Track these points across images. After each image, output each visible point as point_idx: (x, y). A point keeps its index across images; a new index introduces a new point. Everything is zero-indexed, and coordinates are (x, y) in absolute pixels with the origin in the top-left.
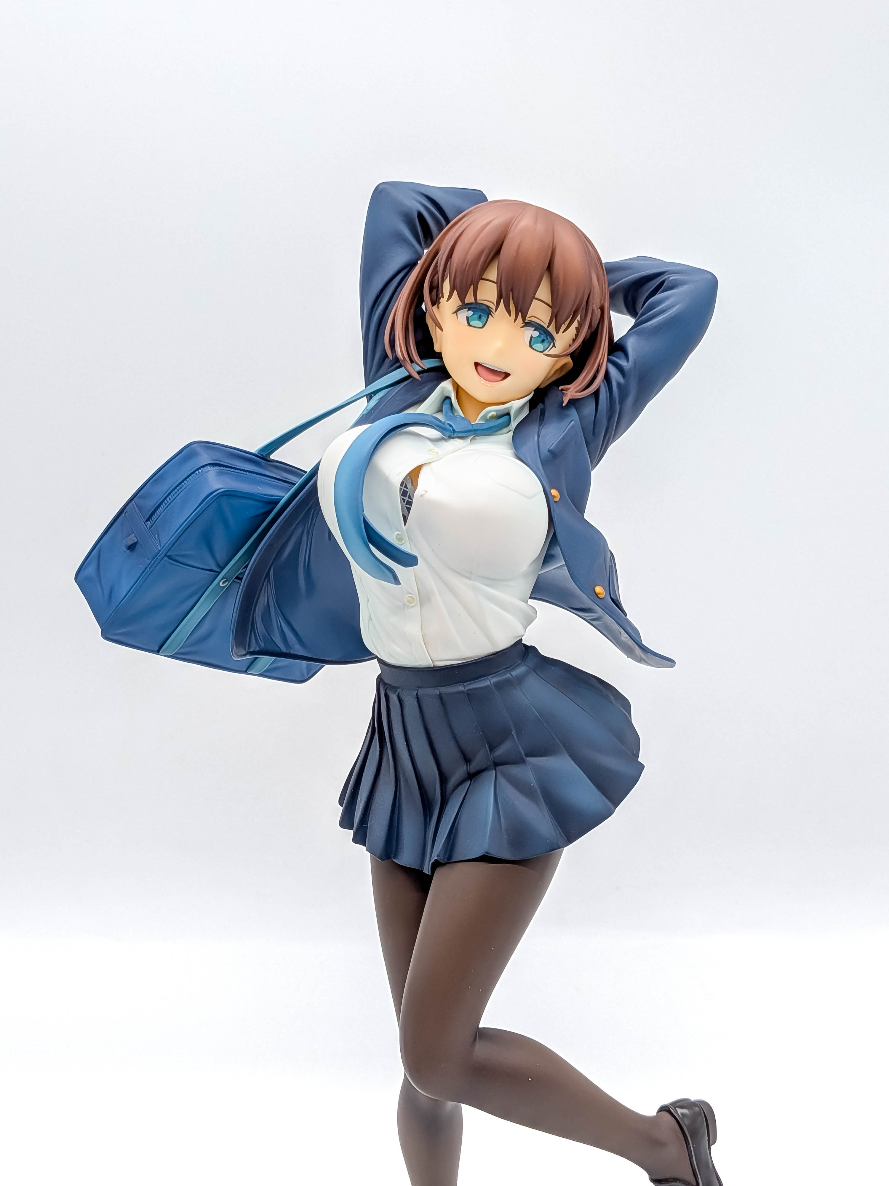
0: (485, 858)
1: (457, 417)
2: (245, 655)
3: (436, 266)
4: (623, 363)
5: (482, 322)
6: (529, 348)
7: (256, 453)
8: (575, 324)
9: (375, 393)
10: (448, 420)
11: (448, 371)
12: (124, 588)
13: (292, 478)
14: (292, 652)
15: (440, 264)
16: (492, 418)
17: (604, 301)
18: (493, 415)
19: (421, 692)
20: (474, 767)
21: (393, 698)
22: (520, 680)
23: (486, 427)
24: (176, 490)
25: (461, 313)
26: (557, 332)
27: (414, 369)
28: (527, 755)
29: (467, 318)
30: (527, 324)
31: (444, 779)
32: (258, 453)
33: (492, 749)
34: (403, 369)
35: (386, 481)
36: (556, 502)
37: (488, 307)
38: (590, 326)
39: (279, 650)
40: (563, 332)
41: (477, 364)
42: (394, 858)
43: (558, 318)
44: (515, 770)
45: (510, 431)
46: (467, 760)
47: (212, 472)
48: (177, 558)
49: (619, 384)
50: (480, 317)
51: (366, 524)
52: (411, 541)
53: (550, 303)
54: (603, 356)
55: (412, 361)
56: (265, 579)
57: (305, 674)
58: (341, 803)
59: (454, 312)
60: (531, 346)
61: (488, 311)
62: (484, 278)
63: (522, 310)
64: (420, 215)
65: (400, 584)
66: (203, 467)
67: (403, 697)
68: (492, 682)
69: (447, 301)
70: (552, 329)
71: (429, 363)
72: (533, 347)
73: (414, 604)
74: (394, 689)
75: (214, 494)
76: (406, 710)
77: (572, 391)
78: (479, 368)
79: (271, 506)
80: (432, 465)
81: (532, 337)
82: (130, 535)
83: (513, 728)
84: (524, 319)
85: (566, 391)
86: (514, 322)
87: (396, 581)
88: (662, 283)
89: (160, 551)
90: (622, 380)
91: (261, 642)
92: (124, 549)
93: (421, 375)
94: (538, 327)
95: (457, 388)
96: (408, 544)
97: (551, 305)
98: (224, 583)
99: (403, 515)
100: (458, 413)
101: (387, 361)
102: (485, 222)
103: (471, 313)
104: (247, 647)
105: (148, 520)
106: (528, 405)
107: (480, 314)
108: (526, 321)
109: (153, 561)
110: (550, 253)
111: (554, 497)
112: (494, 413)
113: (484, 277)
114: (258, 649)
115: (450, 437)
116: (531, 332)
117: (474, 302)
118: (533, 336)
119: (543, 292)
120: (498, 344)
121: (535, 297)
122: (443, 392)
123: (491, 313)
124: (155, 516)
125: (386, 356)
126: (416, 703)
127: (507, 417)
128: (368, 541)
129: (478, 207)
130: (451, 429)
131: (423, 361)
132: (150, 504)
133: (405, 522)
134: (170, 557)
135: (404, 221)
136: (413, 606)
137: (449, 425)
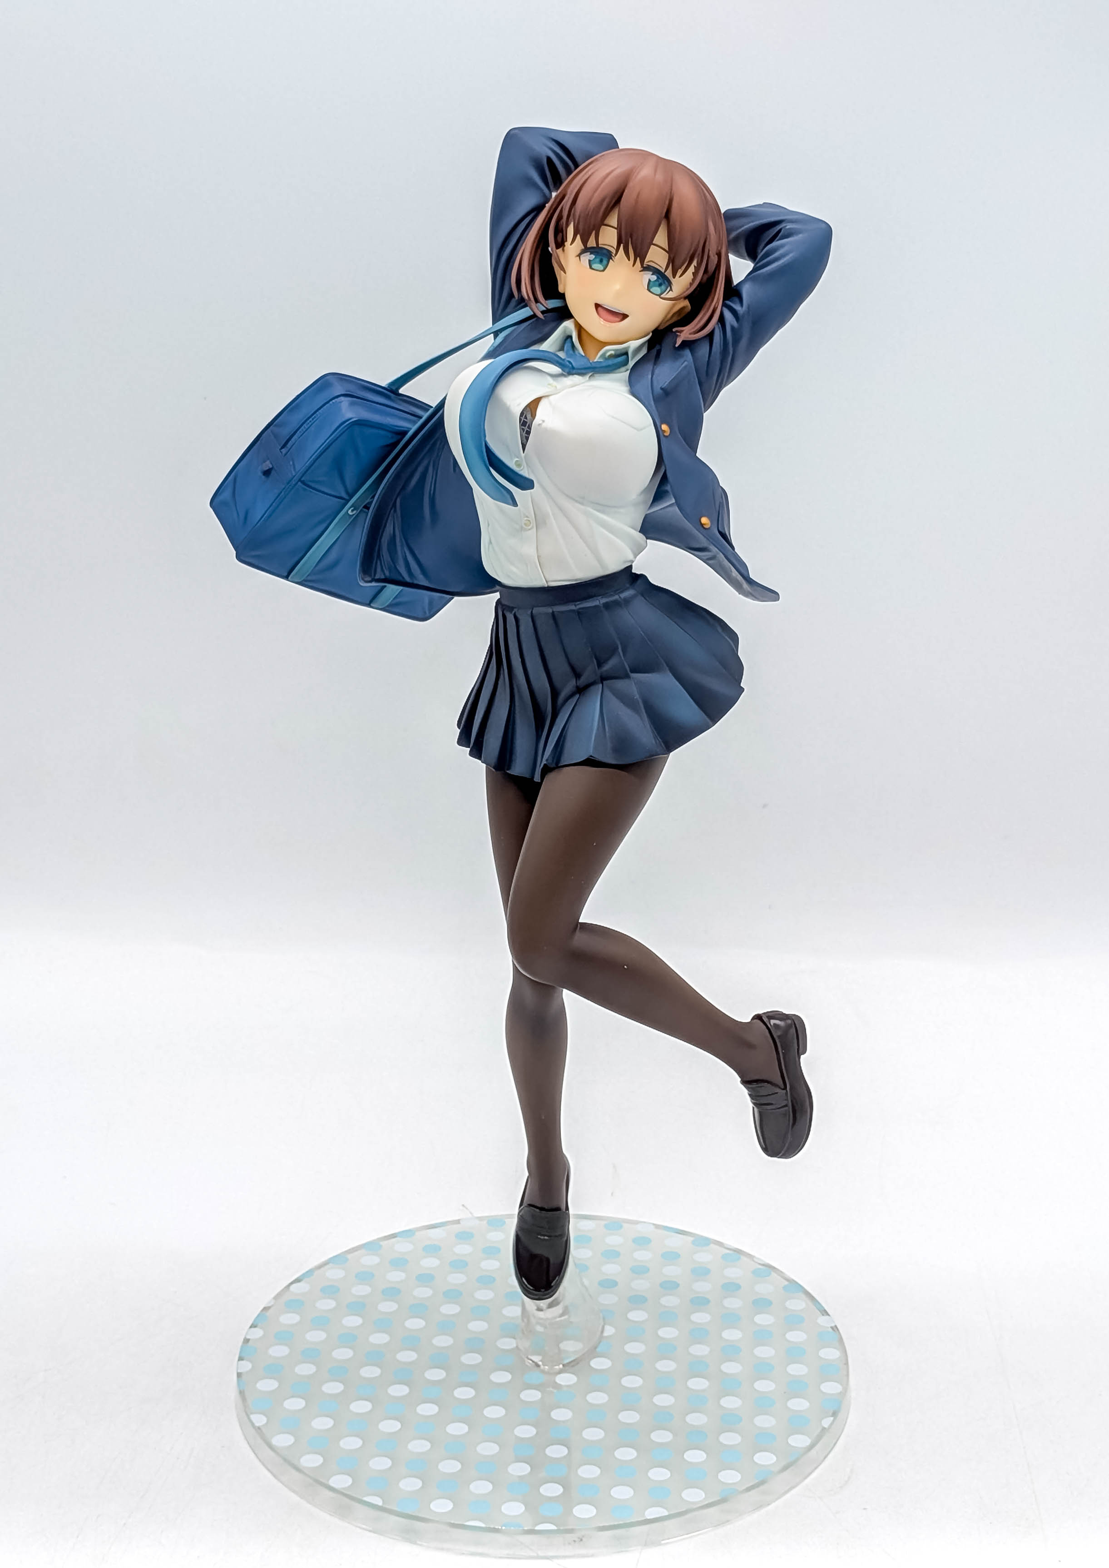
0: (590, 762)
1: (577, 355)
2: (370, 582)
3: (562, 209)
4: (737, 307)
5: (603, 266)
6: (647, 291)
7: (386, 387)
8: (692, 269)
10: (568, 358)
11: (570, 312)
12: (259, 512)
13: (419, 412)
14: (416, 582)
15: (565, 209)
16: (611, 356)
17: (722, 248)
18: (612, 354)
19: (536, 611)
20: (583, 681)
21: (510, 617)
22: (627, 602)
23: (605, 364)
24: (311, 419)
25: (584, 256)
26: (674, 277)
27: (538, 309)
28: (632, 672)
29: (589, 261)
30: (644, 268)
31: (555, 693)
32: (388, 387)
33: (600, 665)
34: (528, 308)
35: (507, 411)
36: (665, 436)
37: (609, 251)
38: (706, 271)
39: (401, 579)
40: (680, 277)
41: (597, 306)
42: (508, 770)
43: (675, 263)
44: (620, 684)
45: (627, 370)
46: (578, 675)
47: (345, 402)
48: (310, 484)
49: (733, 328)
50: (601, 260)
51: (488, 448)
52: (528, 468)
53: (667, 250)
54: (718, 301)
55: (537, 301)
56: (391, 509)
57: (427, 612)
58: (459, 726)
59: (577, 255)
60: (649, 290)
61: (609, 255)
62: (605, 224)
63: (640, 254)
64: (549, 159)
65: (517, 505)
66: (336, 397)
67: (519, 617)
68: (601, 603)
69: (571, 245)
70: (669, 273)
71: (552, 304)
72: (651, 290)
73: (529, 527)
74: (511, 609)
75: (347, 423)
76: (522, 629)
77: (686, 333)
78: (599, 309)
79: (399, 437)
80: (551, 398)
81: (650, 281)
82: (265, 461)
83: (618, 643)
84: (642, 262)
85: (681, 332)
86: (633, 266)
87: (515, 504)
88: (780, 231)
89: (294, 476)
90: (735, 324)
91: (386, 568)
92: (260, 474)
93: (545, 315)
94: (656, 271)
95: (580, 329)
96: (526, 469)
98: (352, 511)
99: (522, 444)
100: (578, 351)
101: (513, 300)
102: (608, 171)
103: (593, 257)
104: (373, 573)
105: (282, 448)
106: (647, 345)
107: (600, 257)
108: (644, 266)
109: (287, 487)
110: (667, 202)
111: (664, 431)
112: (613, 352)
113: (606, 222)
114: (383, 577)
115: (570, 374)
116: (648, 276)
117: (596, 246)
118: (652, 280)
119: (661, 238)
120: (617, 287)
121: (654, 242)
122: (565, 331)
123: (612, 257)
124: (290, 443)
125: (512, 295)
126: (530, 620)
127: (624, 357)
128: (489, 465)
129: (603, 155)
130: (570, 366)
131: (547, 301)
132: (285, 432)
133: (524, 449)
134: (303, 483)
135: (534, 166)
136: (530, 529)
137: (569, 362)
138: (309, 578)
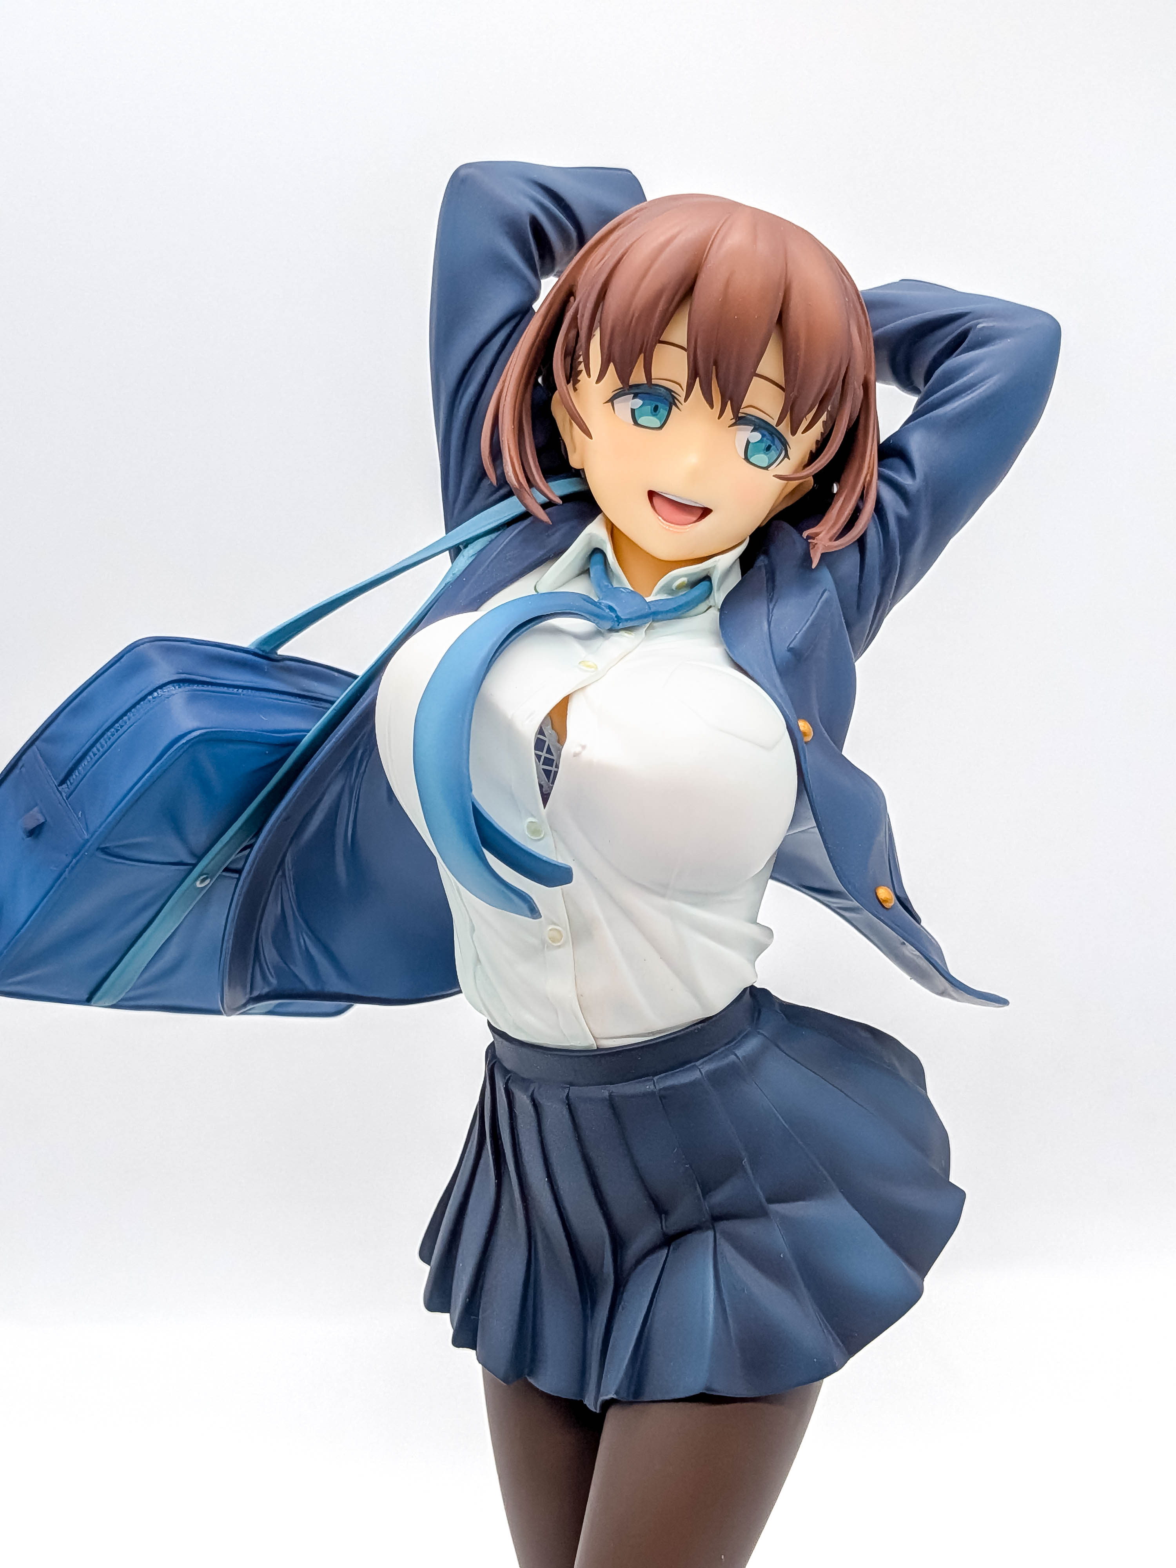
0: (705, 1398)
1: (622, 591)
3: (575, 318)
4: (905, 480)
5: (659, 419)
6: (745, 462)
7: (252, 648)
8: (824, 418)
9: (467, 543)
10: (604, 598)
11: (596, 503)
15: (583, 316)
16: (680, 588)
18: (684, 582)
19: (575, 1091)
20: (674, 1223)
21: (522, 1099)
22: (752, 1063)
23: (674, 605)
24: (113, 730)
25: (619, 402)
26: (794, 433)
27: (534, 501)
28: (770, 1201)
29: (633, 411)
30: (740, 420)
31: (618, 1243)
32: (257, 647)
33: (706, 1191)
34: (514, 499)
35: (508, 729)
36: (806, 743)
37: (670, 391)
40: (804, 432)
41: (651, 494)
42: (529, 1375)
43: (796, 409)
44: (747, 1229)
45: (713, 609)
46: (660, 1209)
47: (177, 696)
48: (121, 851)
49: (898, 519)
50: (656, 409)
51: (477, 813)
52: (555, 834)
53: (782, 382)
54: (870, 470)
55: (531, 484)
56: (277, 872)
59: (607, 400)
60: (746, 458)
61: (671, 400)
62: (664, 340)
63: (733, 396)
64: (534, 224)
65: (539, 916)
66: (161, 687)
67: (541, 1100)
68: (703, 1071)
70: (784, 428)
71: (559, 489)
72: (751, 460)
73: (561, 942)
74: (525, 1082)
75: (184, 741)
76: (548, 1123)
77: (824, 538)
78: (656, 500)
79: (286, 750)
80: (588, 690)
81: (748, 442)
82: (31, 809)
83: (744, 1153)
84: (736, 410)
85: (814, 539)
86: (719, 418)
87: (533, 911)
88: (966, 333)
89: (87, 841)
90: (904, 511)
91: (272, 976)
92: (21, 834)
93: (548, 510)
94: (759, 425)
95: (612, 530)
96: (549, 840)
97: (784, 386)
98: (203, 881)
99: (541, 786)
100: (619, 581)
101: (485, 484)
103: (638, 402)
104: (248, 989)
105: (62, 782)
106: (739, 559)
107: (655, 403)
108: (740, 415)
109: (74, 861)
110: (781, 294)
111: (803, 734)
112: (685, 579)
113: (664, 337)
115: (611, 630)
116: (746, 434)
117: (646, 382)
118: (752, 441)
119: (771, 363)
120: (692, 459)
121: (757, 373)
122: (589, 542)
123: (676, 400)
124: (76, 775)
125: (483, 475)
126: (565, 1112)
127: (705, 584)
128: (481, 845)
130: (611, 613)
131: (550, 484)
132: (67, 753)
133: (545, 798)
134: (105, 851)
135: (507, 233)
136: (559, 947)
137: (611, 609)
138: (131, 994)
